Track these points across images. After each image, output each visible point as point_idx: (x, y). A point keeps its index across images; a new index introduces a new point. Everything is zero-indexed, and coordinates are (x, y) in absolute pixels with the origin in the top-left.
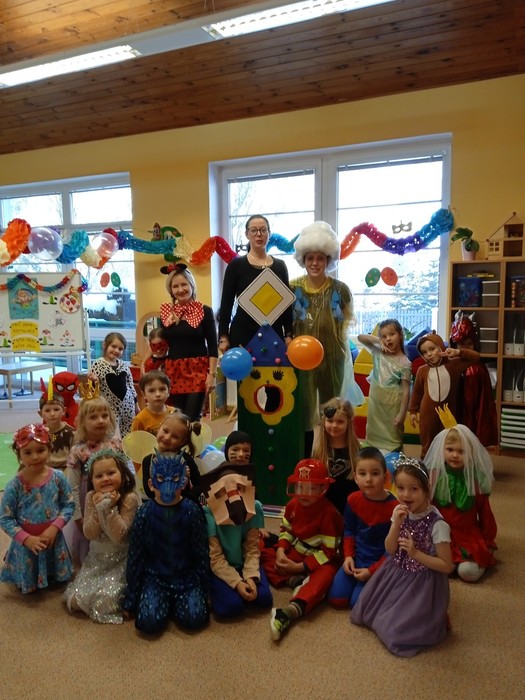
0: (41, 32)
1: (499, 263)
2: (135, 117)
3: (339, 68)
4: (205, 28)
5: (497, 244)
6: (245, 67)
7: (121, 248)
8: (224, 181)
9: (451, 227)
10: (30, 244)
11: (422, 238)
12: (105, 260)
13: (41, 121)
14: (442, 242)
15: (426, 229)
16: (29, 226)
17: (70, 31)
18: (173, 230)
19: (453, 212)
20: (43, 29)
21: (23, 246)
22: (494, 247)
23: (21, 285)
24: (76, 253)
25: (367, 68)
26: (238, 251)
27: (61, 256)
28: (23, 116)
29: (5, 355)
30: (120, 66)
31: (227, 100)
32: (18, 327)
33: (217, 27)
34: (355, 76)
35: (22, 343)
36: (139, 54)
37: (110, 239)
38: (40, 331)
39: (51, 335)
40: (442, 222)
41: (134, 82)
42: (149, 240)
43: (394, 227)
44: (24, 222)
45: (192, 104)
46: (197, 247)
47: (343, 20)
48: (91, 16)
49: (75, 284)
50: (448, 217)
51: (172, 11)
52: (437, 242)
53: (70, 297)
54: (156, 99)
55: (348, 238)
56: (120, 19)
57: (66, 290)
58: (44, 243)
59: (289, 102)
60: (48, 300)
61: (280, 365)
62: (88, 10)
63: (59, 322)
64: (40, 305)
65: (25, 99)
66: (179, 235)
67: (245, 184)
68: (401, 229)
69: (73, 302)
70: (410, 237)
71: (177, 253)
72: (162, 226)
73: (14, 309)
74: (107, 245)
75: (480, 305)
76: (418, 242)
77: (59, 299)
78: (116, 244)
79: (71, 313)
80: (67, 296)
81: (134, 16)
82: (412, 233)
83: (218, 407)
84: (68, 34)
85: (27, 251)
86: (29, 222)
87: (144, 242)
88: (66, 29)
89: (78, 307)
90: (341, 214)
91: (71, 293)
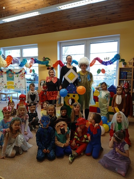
0: (16, 8)
1: (132, 68)
2: (39, 30)
3: (91, 18)
4: (57, 7)
5: (131, 63)
6: (67, 17)
7: (35, 63)
8: (61, 46)
9: (119, 59)
10: (12, 62)
11: (112, 61)
12: (31, 66)
13: (15, 31)
14: (117, 63)
15: (113, 59)
16: (12, 57)
17: (23, 8)
18: (48, 58)
19: (120, 55)
20: (16, 7)
21: (11, 62)
22: (130, 64)
23: (10, 72)
24: (24, 64)
25: (98, 18)
26: (64, 64)
27: (20, 65)
28: (11, 29)
29: (5, 90)
30: (36, 17)
31: (63, 25)
32: (9, 83)
33: (60, 7)
34: (95, 20)
35: (10, 87)
36: (40, 14)
37: (32, 61)
38: (14, 84)
39: (17, 85)
40: (117, 57)
41: (39, 21)
42: (42, 61)
43: (105, 58)
44: (11, 56)
45: (54, 27)
46: (54, 63)
47: (92, 5)
48: (28, 4)
49: (23, 72)
50: (119, 56)
51: (49, 3)
52: (116, 62)
53: (22, 75)
54: (45, 25)
55: (93, 61)
56: (36, 5)
57: (21, 74)
58: (16, 62)
59: (78, 26)
60: (16, 76)
61: (74, 93)
62: (28, 3)
63: (19, 82)
64: (15, 77)
65: (12, 25)
66: (50, 60)
67: (67, 47)
68: (107, 59)
69: (23, 77)
70: (109, 61)
71: (49, 64)
72: (45, 58)
73: (8, 78)
74: (31, 62)
75: (127, 79)
76: (111, 62)
77: (19, 76)
78: (34, 62)
79: (22, 79)
80: (21, 75)
81: (39, 4)
82: (109, 60)
83: (59, 104)
84: (23, 9)
85: (11, 64)
86: (12, 56)
87: (41, 61)
88: (22, 8)
89: (24, 78)
90: (91, 55)
91: (22, 74)
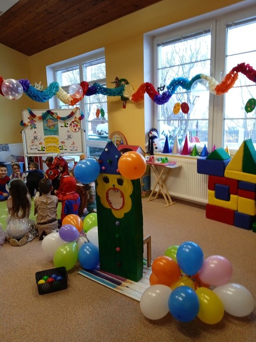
8: (155, 45)
23: (49, 116)
24: (47, 96)
26: (159, 91)
28: (50, 21)
32: (48, 140)
35: (50, 148)
38: (60, 141)
39: (65, 144)
49: (78, 115)
55: (228, 76)
57: (73, 119)
60: (63, 125)
63: (69, 137)
64: (60, 128)
66: (127, 83)
69: (77, 126)
71: (126, 95)
72: (119, 79)
73: (46, 130)
77: (69, 124)
79: (76, 132)
89: (79, 129)
91: (75, 121)
